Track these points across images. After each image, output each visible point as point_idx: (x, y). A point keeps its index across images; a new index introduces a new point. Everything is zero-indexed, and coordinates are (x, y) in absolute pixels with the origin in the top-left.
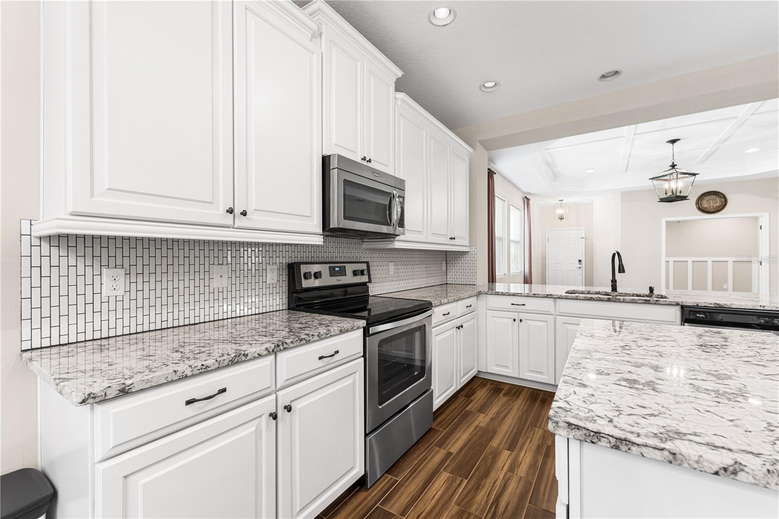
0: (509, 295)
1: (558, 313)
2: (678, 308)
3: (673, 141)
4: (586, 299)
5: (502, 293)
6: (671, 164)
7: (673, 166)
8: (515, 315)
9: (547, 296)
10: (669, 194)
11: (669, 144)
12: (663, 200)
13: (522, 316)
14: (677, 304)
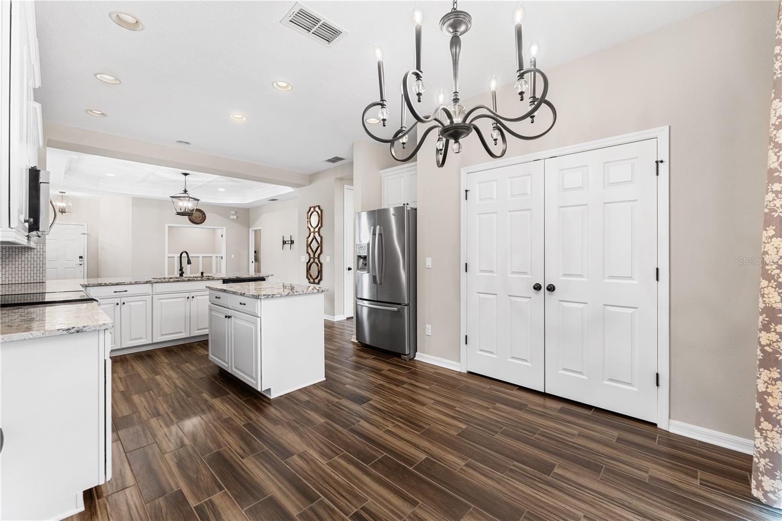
0: (113, 285)
1: (154, 293)
2: (222, 280)
3: (186, 174)
4: (175, 281)
5: (105, 284)
6: (184, 189)
7: (185, 191)
8: (118, 301)
9: (147, 282)
10: (182, 211)
11: (182, 175)
12: (179, 214)
13: (123, 300)
14: (222, 279)
